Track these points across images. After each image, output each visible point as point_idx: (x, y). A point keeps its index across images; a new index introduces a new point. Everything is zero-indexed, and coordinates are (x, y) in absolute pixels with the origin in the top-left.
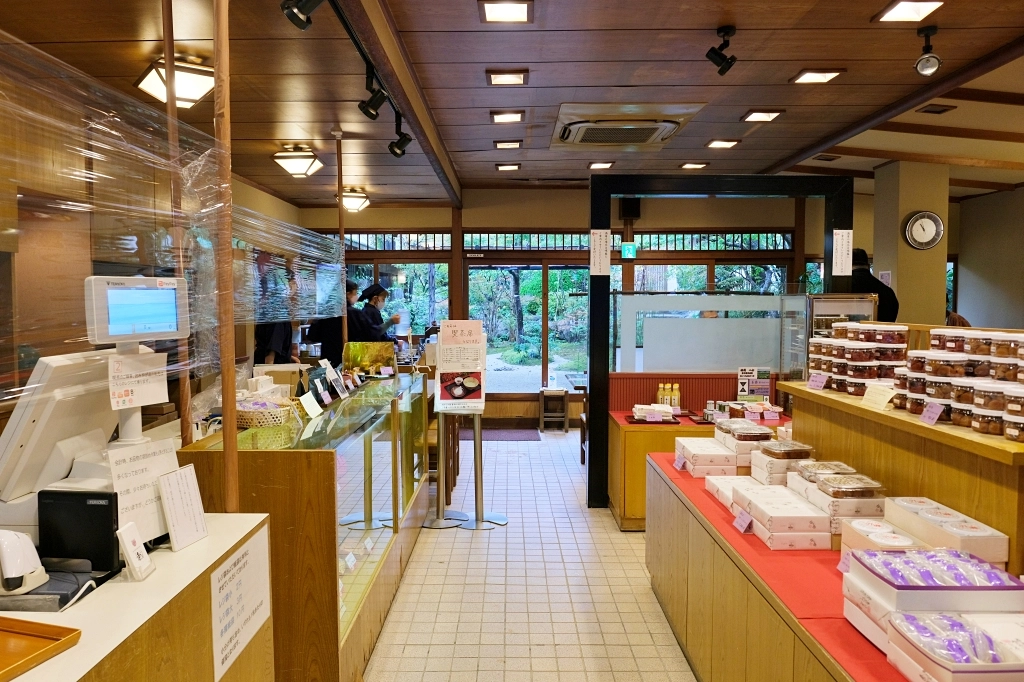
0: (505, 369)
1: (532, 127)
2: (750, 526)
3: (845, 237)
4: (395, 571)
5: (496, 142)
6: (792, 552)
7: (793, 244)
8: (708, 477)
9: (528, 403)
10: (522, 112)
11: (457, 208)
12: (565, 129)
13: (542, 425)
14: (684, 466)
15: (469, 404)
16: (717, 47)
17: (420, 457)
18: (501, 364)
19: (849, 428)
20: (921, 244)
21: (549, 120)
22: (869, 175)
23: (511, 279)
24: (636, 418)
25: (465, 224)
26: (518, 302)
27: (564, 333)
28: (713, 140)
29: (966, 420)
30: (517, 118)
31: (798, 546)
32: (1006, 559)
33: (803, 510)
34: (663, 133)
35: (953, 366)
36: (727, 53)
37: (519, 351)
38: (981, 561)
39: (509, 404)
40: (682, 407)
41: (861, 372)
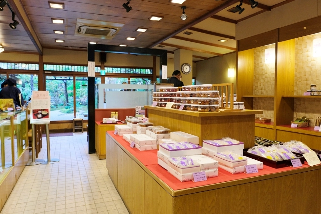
0: (62, 115)
1: (67, 26)
2: (135, 146)
3: (165, 68)
4: (13, 180)
5: (54, 31)
6: (146, 151)
7: (153, 72)
8: (124, 135)
9: (69, 124)
10: (63, 20)
11: (41, 55)
12: (79, 28)
13: (74, 131)
14: (117, 133)
15: (44, 120)
16: (126, 3)
17: (25, 142)
18: (60, 113)
19: (162, 116)
20: (186, 73)
21: (74, 24)
22: (173, 53)
23: (64, 85)
24: (104, 122)
25: (44, 61)
26: (66, 92)
27: (83, 103)
28: (128, 37)
29: (190, 108)
30: (61, 22)
31: (148, 149)
32: (198, 143)
33: (149, 139)
34: (112, 33)
35: (187, 94)
36: (129, 5)
37: (67, 109)
38: (192, 143)
39: (62, 124)
40: (119, 119)
41: (166, 100)
